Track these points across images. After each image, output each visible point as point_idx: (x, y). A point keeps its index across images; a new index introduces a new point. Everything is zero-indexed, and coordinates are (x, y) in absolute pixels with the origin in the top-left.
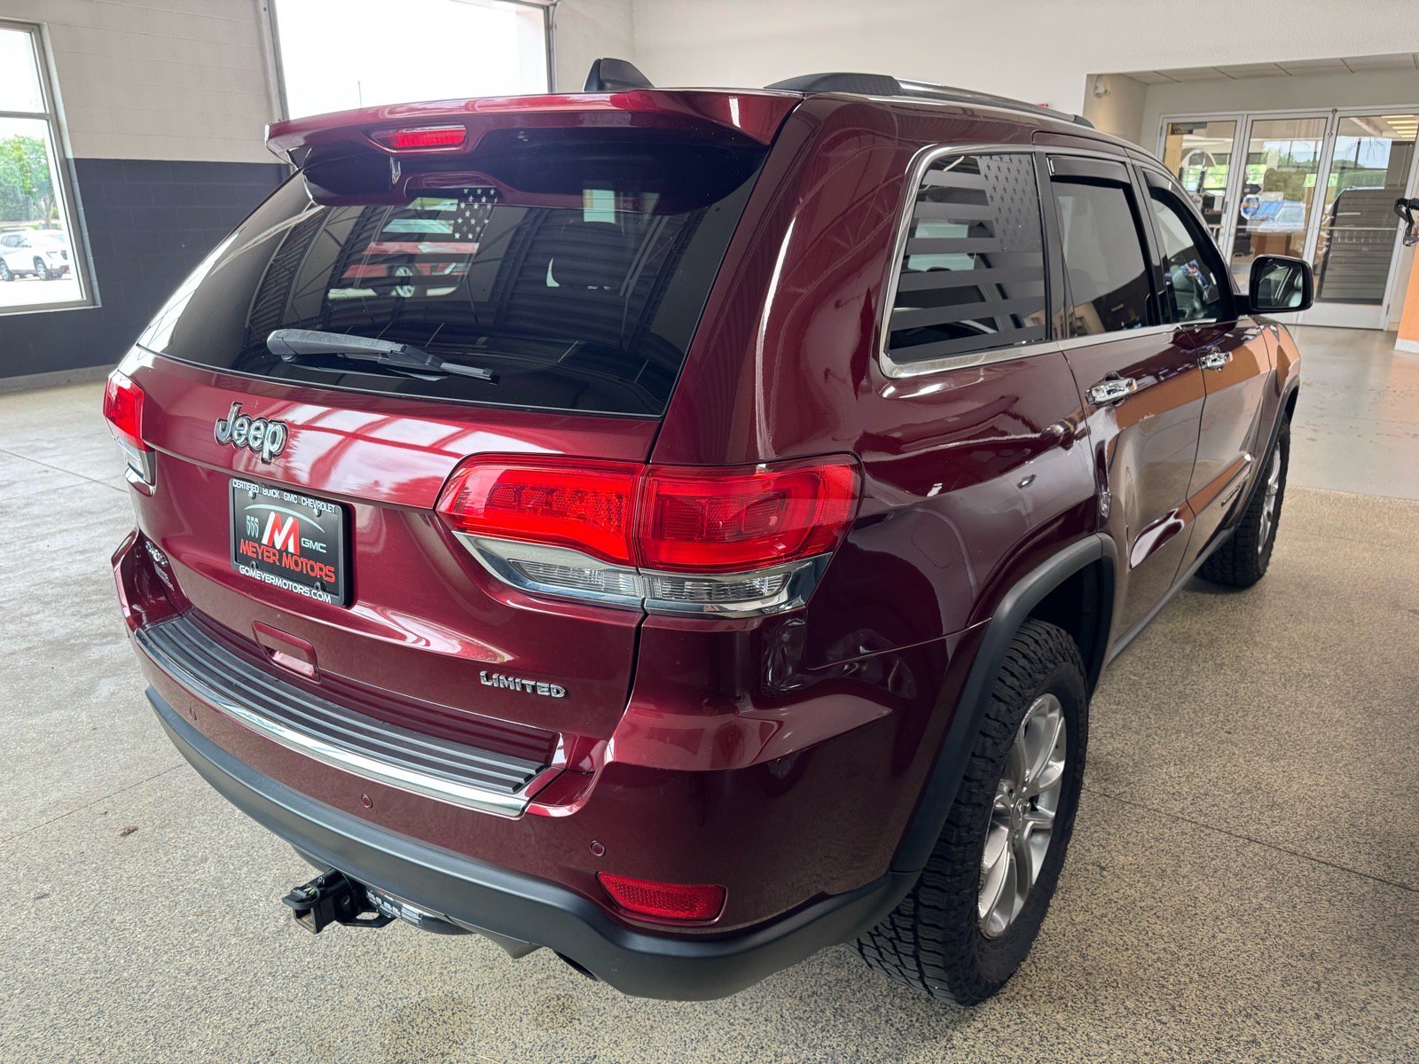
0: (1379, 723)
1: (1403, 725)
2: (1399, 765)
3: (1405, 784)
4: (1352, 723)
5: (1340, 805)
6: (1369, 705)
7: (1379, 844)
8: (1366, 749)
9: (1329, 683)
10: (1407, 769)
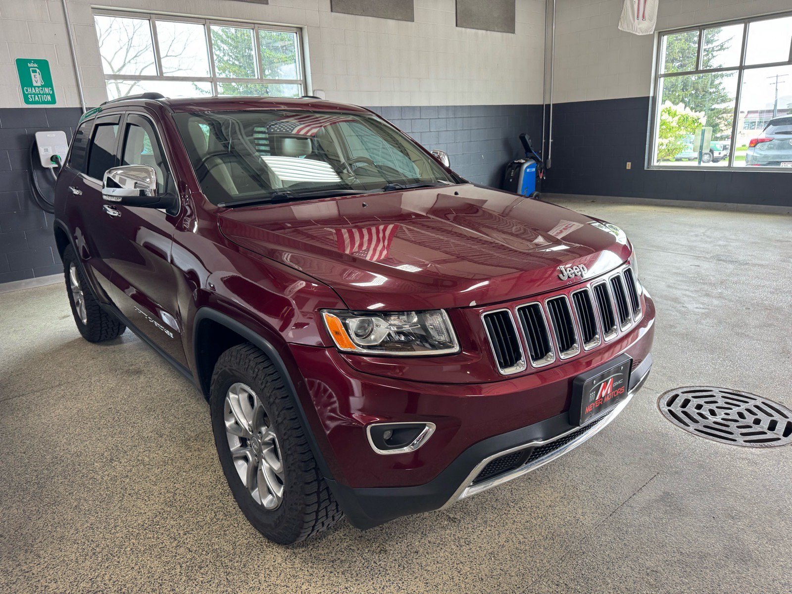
0: (48, 457)
1: (35, 464)
2: (25, 441)
3: (17, 435)
4: (62, 448)
5: (38, 411)
6: (62, 464)
7: (14, 408)
8: (45, 439)
9: (96, 464)
10: (19, 442)
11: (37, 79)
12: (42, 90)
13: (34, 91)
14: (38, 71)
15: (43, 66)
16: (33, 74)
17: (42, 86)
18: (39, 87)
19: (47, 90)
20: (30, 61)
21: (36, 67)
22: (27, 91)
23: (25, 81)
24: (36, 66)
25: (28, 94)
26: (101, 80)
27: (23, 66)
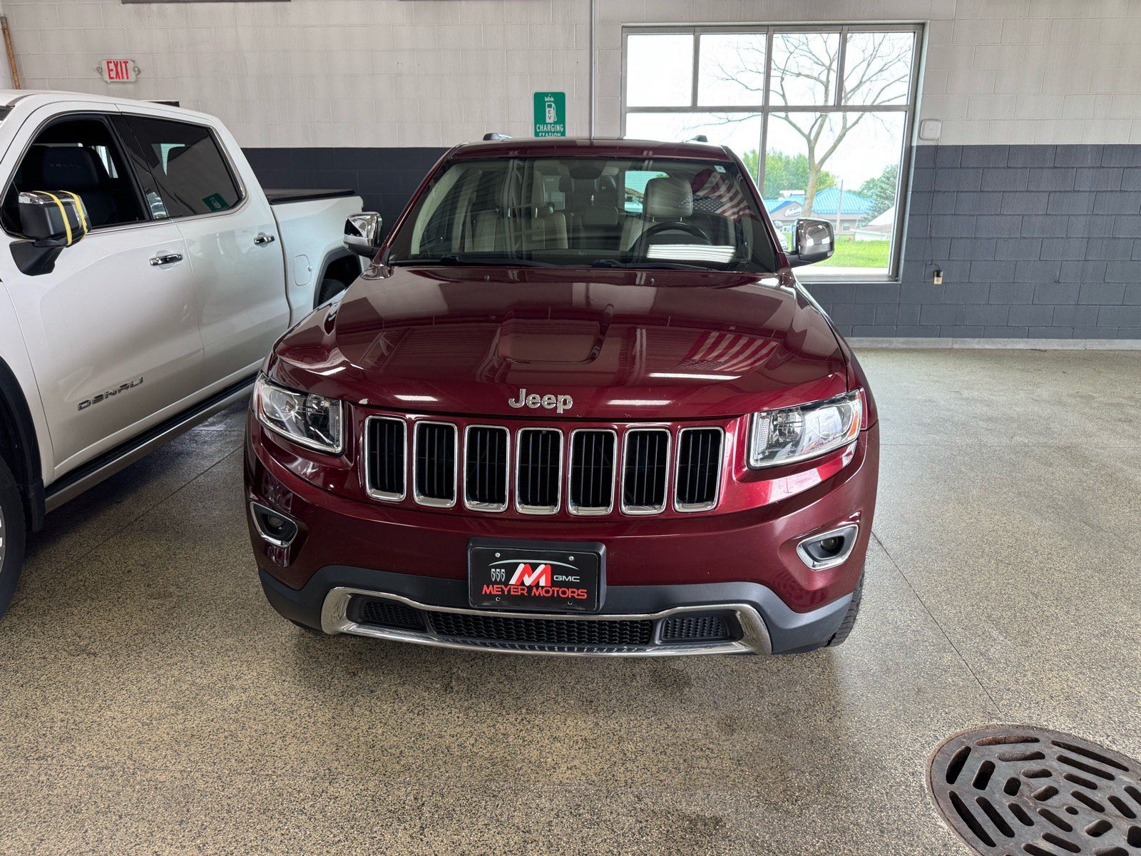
11: (551, 115)
12: (553, 127)
13: (545, 128)
14: (553, 105)
15: (560, 99)
16: (547, 109)
17: (555, 123)
18: (551, 124)
19: (558, 128)
20: (546, 94)
21: (552, 102)
22: (539, 127)
23: (539, 117)
24: (552, 99)
25: (540, 132)
26: (622, 112)
27: (539, 99)
